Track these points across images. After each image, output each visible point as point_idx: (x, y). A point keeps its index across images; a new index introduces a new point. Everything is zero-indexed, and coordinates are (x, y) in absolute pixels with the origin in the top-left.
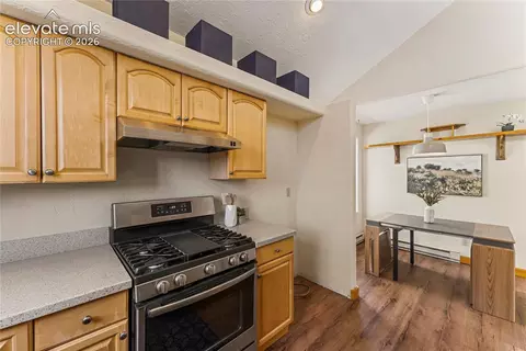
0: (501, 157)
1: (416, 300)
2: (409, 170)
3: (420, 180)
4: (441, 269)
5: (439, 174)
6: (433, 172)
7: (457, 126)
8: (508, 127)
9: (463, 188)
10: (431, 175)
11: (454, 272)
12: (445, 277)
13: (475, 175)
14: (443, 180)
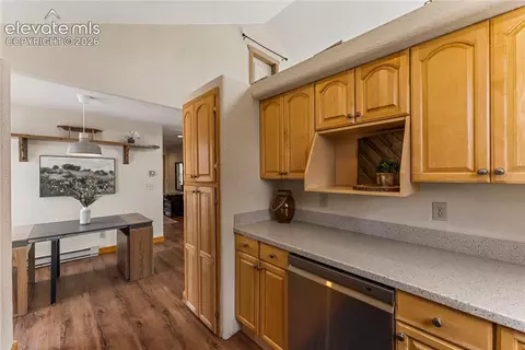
0: (126, 162)
1: (89, 306)
2: (43, 171)
3: (59, 182)
4: (89, 267)
5: (79, 175)
6: (73, 173)
7: (96, 131)
8: (131, 140)
9: (101, 188)
10: (70, 176)
11: (100, 265)
12: (97, 272)
13: (110, 176)
14: (83, 181)
